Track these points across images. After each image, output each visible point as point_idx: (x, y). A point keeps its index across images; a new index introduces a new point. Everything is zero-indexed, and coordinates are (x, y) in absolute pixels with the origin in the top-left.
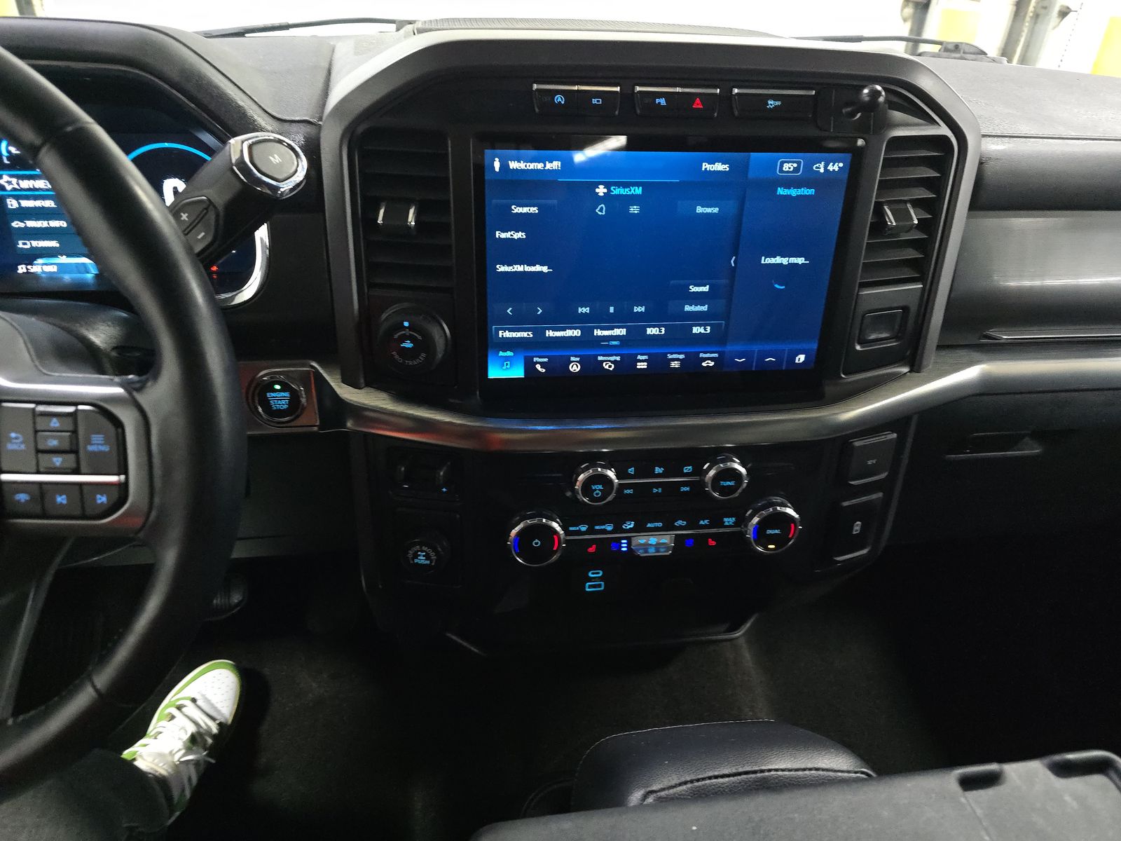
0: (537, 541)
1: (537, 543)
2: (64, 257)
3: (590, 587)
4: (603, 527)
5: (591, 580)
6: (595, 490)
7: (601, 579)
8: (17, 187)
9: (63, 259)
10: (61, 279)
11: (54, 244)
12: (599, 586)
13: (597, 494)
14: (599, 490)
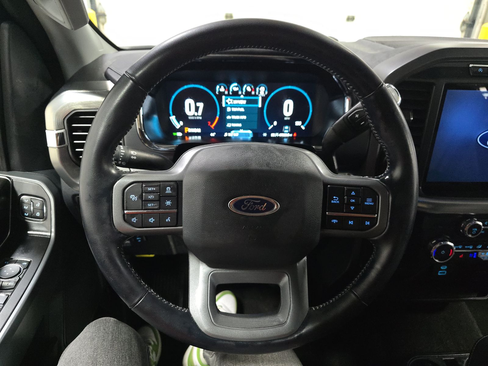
0: (443, 251)
1: (443, 252)
2: (242, 130)
3: (441, 273)
4: (468, 247)
5: (441, 270)
6: (474, 231)
7: (445, 270)
8: (232, 103)
9: (242, 131)
10: (239, 139)
11: (240, 125)
12: (444, 273)
13: (474, 232)
14: (476, 231)
